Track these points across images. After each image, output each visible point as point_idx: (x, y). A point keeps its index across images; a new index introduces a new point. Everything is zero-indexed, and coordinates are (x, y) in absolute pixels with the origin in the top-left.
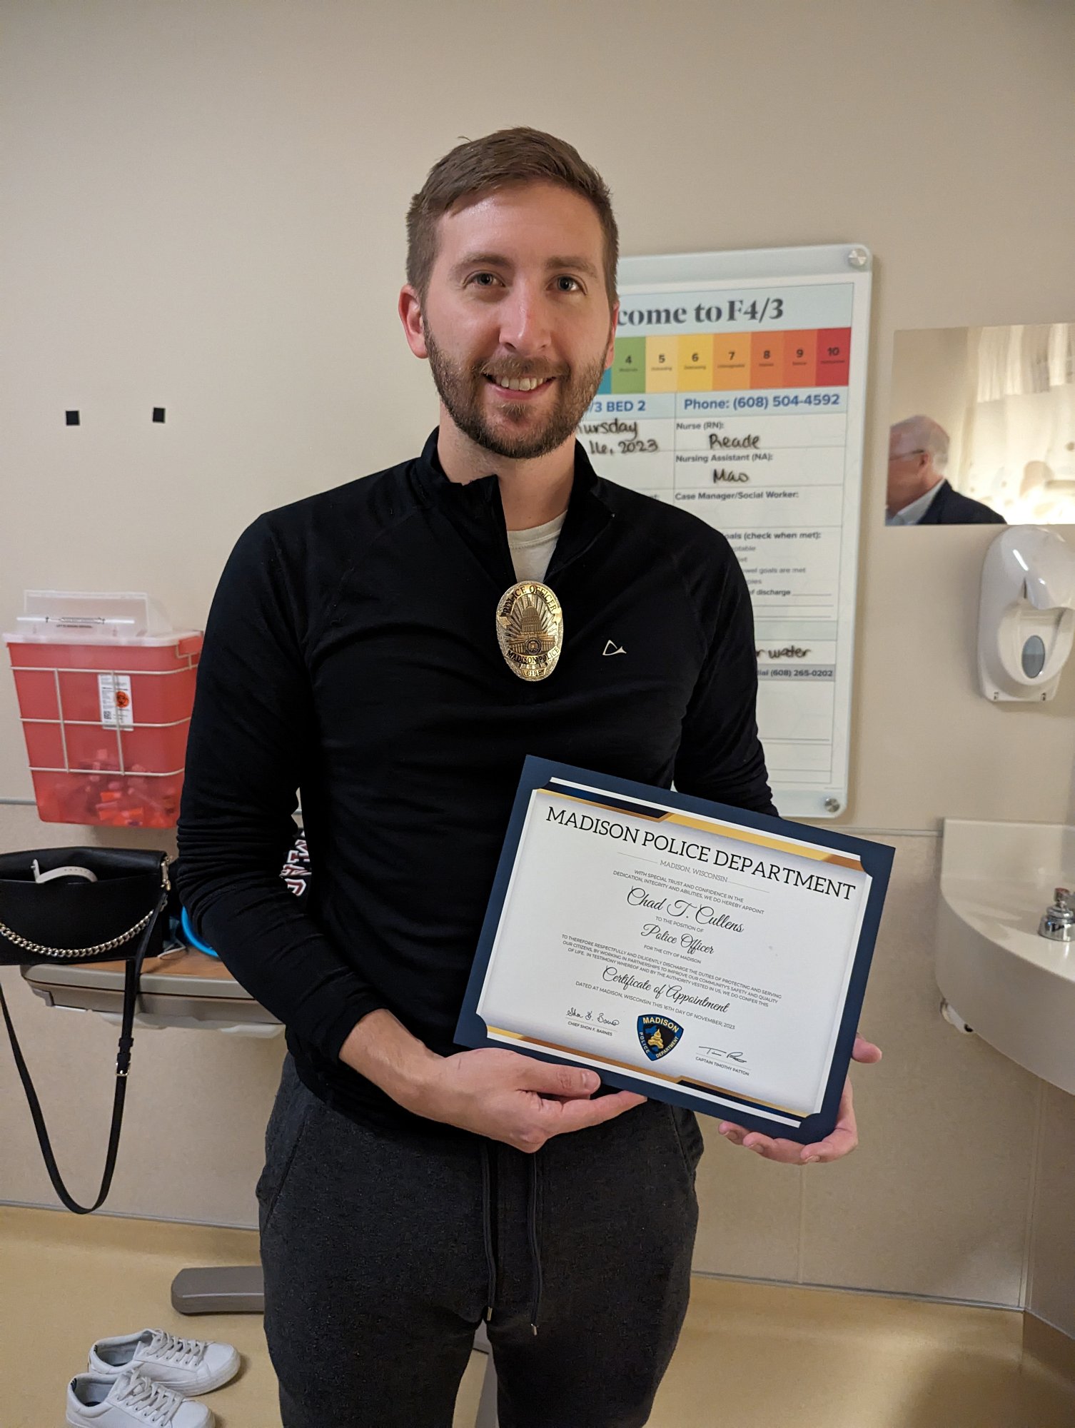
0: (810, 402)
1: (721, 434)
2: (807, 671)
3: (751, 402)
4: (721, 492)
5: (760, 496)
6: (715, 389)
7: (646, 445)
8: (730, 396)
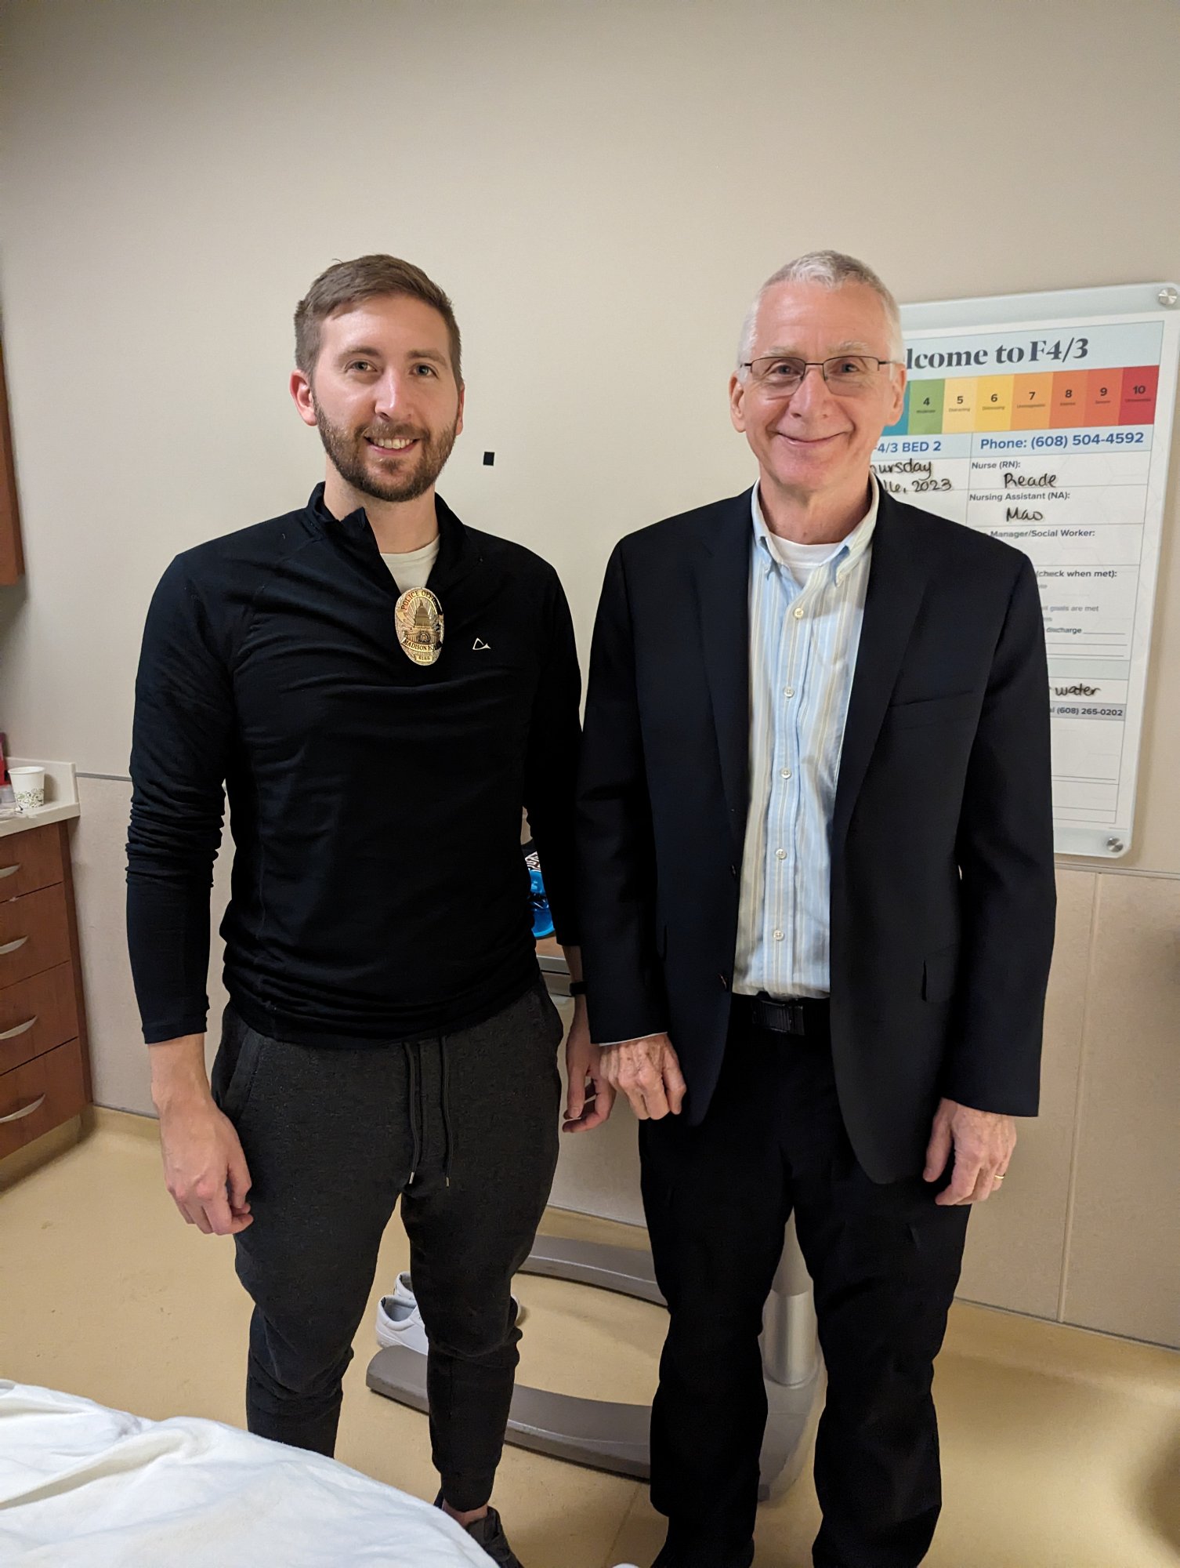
0: (1112, 441)
1: (1017, 473)
2: (1095, 710)
3: (1049, 441)
4: (1014, 530)
5: (1054, 534)
6: (1013, 428)
7: (940, 484)
8: (1028, 436)
